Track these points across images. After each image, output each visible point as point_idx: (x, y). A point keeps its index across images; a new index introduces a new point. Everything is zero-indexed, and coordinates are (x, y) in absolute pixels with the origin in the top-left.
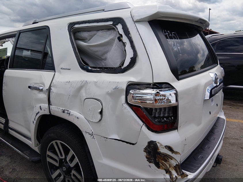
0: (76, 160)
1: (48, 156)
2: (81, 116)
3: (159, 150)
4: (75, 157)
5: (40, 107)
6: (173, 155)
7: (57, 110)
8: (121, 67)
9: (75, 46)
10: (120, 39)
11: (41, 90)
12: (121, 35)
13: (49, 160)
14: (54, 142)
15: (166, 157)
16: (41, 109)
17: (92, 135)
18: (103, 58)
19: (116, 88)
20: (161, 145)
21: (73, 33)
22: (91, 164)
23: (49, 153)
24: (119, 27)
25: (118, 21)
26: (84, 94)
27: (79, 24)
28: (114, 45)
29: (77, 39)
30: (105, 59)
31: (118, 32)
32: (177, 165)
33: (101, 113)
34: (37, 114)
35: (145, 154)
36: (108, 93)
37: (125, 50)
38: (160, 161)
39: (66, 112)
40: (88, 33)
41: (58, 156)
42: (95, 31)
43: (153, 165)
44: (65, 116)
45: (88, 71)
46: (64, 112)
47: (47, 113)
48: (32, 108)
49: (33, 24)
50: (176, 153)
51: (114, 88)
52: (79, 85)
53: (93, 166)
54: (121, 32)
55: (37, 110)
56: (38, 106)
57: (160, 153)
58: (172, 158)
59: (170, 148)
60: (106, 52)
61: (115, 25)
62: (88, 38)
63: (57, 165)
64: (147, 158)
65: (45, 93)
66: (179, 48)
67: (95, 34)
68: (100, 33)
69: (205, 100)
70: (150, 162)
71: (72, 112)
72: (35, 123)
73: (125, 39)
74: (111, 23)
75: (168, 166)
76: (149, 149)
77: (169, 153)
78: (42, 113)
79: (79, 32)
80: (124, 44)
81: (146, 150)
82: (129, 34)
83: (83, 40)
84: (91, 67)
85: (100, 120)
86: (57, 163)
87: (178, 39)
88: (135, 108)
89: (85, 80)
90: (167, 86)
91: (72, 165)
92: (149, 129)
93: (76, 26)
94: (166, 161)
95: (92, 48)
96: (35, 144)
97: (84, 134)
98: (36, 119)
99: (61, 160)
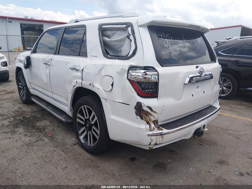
0: (96, 118)
1: (78, 117)
2: (101, 88)
3: (142, 108)
4: (95, 116)
5: (77, 81)
6: (152, 113)
7: (86, 83)
8: (127, 56)
9: (102, 40)
10: (128, 37)
11: (78, 70)
12: (130, 34)
13: (78, 120)
14: (82, 107)
15: (147, 114)
16: (77, 83)
17: (106, 100)
18: (120, 50)
19: (122, 69)
20: (144, 105)
21: (101, 32)
22: (104, 120)
23: (79, 115)
24: (129, 29)
25: (129, 25)
26: (103, 73)
27: (106, 25)
28: (126, 41)
29: (103, 35)
30: (121, 51)
31: (128, 32)
32: (155, 120)
33: (112, 85)
34: (74, 87)
35: (135, 110)
36: (117, 73)
37: (131, 45)
38: (143, 115)
39: (92, 85)
40: (111, 31)
41: (85, 118)
42: (116, 31)
43: (139, 117)
44: (91, 88)
45: (108, 58)
46: (90, 85)
47: (80, 86)
48: (70, 83)
49: (75, 22)
50: (155, 112)
51: (121, 69)
52: (101, 67)
53: (105, 121)
54: (130, 33)
55: (74, 83)
56: (75, 81)
57: (143, 110)
58: (151, 115)
59: (150, 108)
60: (122, 46)
61: (127, 27)
62: (111, 35)
63: (83, 123)
64: (136, 113)
65: (80, 72)
66: (170, 45)
67: (115, 33)
68: (118, 32)
69: (185, 83)
70: (137, 116)
71: (95, 85)
72: (72, 93)
73: (132, 37)
74: (125, 26)
75: (149, 120)
76: (137, 107)
77: (149, 111)
78: (77, 86)
79: (105, 31)
80: (131, 41)
81: (135, 108)
82: (134, 34)
83: (108, 37)
84: (110, 55)
85: (111, 90)
86: (84, 122)
87: (171, 39)
88: (132, 82)
89: (105, 63)
90: (152, 69)
91: (93, 123)
92: (138, 95)
93: (104, 26)
94: (147, 116)
95: (112, 43)
96: (70, 109)
97: (101, 99)
98: (73, 91)
99: (86, 120)
